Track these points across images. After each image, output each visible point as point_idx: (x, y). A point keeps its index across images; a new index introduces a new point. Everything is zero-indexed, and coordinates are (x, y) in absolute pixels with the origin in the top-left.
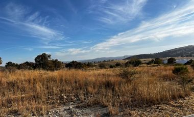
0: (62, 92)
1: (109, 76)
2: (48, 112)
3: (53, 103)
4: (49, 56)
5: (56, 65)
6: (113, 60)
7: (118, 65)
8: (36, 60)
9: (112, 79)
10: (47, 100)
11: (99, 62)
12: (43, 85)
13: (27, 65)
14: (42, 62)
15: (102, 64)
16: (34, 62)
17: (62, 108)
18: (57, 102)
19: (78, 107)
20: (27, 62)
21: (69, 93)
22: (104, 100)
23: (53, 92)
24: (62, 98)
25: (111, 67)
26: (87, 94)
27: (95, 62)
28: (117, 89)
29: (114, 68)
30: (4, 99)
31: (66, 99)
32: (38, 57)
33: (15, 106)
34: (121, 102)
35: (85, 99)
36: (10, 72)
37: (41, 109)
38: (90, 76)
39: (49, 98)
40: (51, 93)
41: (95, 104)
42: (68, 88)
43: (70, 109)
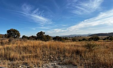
0: (50, 54)
1: (78, 46)
2: (43, 65)
3: (45, 60)
4: (44, 33)
5: (48, 38)
6: (81, 36)
7: (84, 39)
8: (37, 35)
9: (80, 49)
10: (42, 58)
11: (72, 37)
12: (40, 49)
13: (33, 38)
14: (40, 36)
15: (74, 39)
16: (36, 36)
17: (50, 64)
18: (48, 60)
19: (59, 64)
20: (33, 36)
21: (54, 55)
22: (75, 61)
23: (46, 54)
24: (50, 58)
25: (80, 41)
26: (65, 57)
27: (69, 37)
28: (83, 55)
29: (81, 42)
30: (21, 56)
31: (53, 59)
32: (38, 33)
33: (26, 61)
34: (86, 64)
35: (63, 60)
36: (24, 41)
37: (39, 63)
38: (67, 46)
39: (43, 57)
40: (44, 55)
41: (70, 63)
42: (54, 52)
43: (54, 65)
